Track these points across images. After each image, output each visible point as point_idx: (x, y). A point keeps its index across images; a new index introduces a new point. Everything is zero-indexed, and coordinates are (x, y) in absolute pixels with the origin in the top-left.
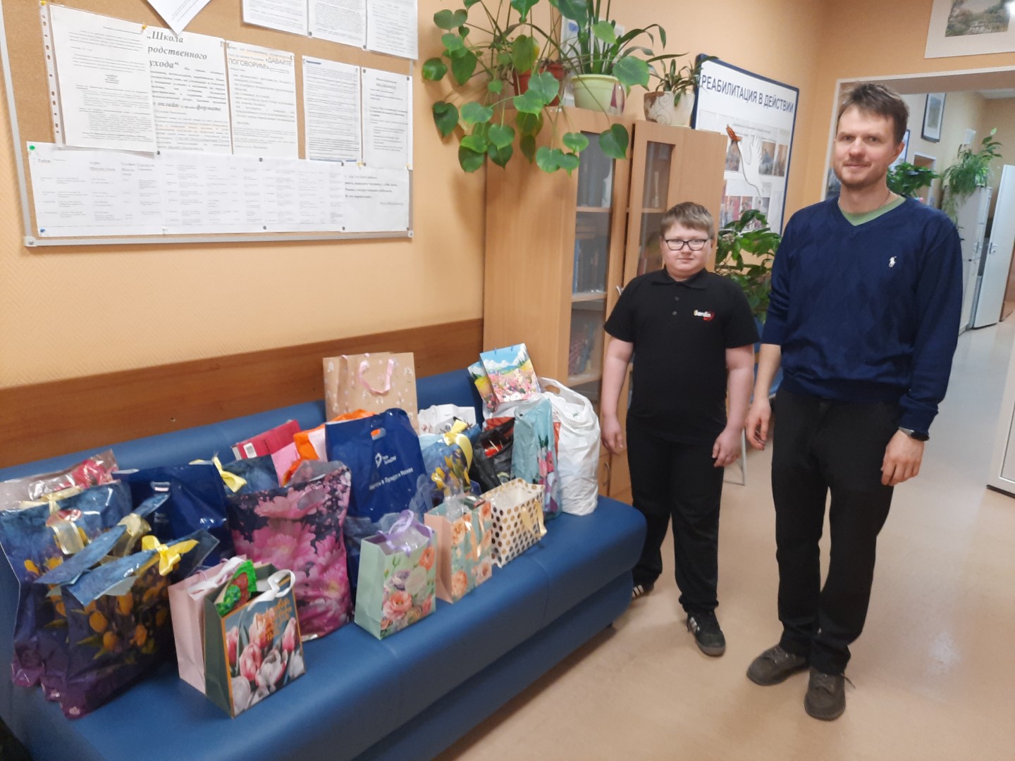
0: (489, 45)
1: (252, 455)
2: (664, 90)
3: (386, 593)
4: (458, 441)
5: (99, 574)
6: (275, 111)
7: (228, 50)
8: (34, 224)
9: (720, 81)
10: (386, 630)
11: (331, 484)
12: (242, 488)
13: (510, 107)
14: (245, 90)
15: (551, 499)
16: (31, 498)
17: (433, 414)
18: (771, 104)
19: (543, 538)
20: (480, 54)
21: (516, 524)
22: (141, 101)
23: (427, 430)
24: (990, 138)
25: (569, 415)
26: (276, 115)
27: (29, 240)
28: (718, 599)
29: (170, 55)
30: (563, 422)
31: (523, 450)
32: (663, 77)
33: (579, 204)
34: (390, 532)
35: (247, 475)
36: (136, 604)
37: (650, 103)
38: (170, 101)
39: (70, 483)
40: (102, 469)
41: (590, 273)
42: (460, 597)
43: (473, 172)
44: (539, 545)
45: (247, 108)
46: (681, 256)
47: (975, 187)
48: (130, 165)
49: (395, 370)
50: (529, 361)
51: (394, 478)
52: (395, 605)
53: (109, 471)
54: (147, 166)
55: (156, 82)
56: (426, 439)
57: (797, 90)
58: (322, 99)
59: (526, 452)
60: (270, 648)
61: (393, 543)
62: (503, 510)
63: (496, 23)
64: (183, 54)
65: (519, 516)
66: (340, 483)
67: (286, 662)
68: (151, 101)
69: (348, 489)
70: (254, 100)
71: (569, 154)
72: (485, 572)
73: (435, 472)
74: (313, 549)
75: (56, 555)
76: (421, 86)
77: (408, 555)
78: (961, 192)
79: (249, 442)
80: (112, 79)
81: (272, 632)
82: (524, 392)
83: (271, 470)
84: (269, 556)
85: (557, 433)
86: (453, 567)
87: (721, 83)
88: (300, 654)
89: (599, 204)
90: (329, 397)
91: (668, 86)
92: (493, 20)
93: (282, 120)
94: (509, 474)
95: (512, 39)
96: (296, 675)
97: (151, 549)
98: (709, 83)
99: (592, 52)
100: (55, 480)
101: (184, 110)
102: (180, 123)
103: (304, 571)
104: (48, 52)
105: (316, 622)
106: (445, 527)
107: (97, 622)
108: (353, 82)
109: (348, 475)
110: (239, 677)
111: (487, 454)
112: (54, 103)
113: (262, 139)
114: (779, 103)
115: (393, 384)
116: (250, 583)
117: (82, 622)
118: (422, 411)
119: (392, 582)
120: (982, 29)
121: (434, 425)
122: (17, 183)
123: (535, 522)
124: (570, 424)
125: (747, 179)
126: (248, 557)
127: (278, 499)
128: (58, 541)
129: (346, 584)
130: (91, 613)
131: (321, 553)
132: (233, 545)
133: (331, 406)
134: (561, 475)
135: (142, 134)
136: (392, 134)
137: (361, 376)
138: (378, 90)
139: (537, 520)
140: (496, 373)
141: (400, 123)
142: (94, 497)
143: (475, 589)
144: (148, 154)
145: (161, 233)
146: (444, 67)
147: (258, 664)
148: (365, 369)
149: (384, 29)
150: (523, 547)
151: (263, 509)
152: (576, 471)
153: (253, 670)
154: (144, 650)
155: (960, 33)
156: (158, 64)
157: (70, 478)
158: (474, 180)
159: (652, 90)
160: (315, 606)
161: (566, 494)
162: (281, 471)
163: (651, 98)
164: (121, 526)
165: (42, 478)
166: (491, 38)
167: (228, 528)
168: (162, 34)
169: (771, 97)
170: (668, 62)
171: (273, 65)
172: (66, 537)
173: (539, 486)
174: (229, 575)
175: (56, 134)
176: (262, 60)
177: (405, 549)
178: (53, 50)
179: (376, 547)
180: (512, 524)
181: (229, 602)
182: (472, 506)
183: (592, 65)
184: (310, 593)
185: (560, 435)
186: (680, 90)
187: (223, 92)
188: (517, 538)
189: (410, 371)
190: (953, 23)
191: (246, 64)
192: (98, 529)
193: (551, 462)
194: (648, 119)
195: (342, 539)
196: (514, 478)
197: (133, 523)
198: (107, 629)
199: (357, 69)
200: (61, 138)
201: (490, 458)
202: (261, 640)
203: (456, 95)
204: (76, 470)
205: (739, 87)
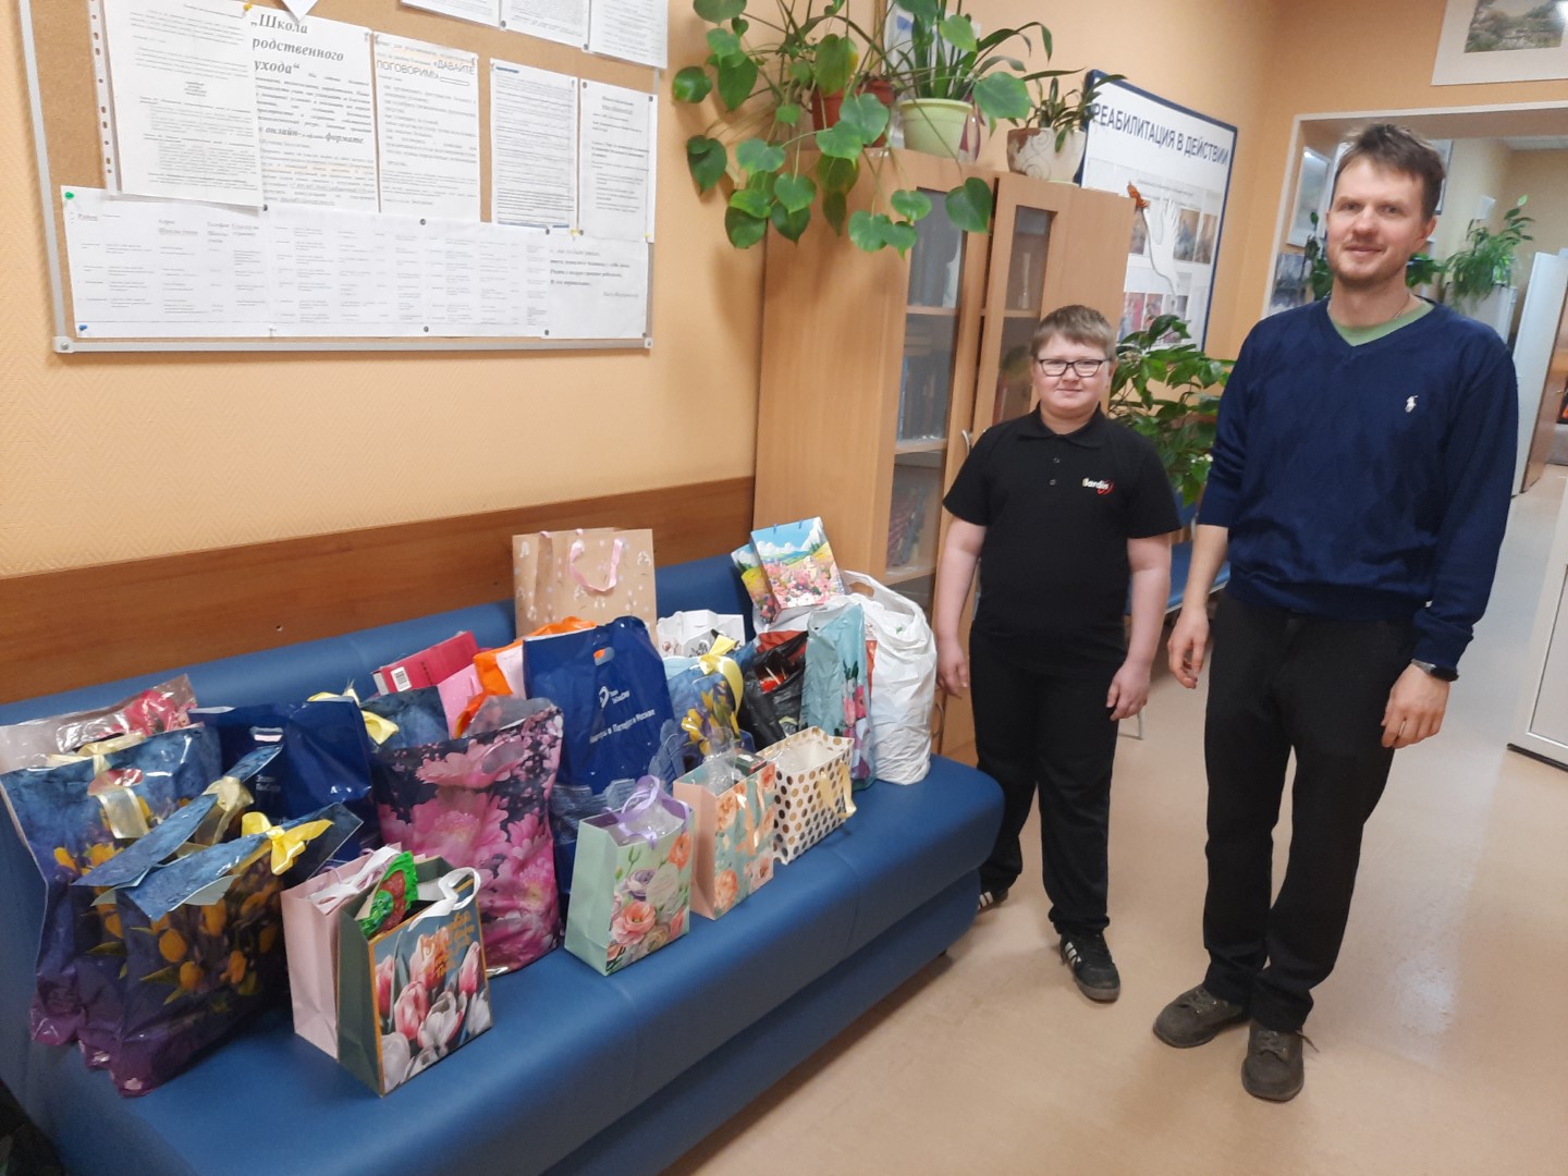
0: (777, 48)
1: (404, 686)
2: (1040, 125)
3: (616, 904)
4: (721, 668)
5: (176, 871)
6: (445, 145)
7: (376, 46)
8: (70, 318)
9: (1120, 113)
10: (614, 961)
11: (533, 734)
12: (392, 738)
13: (810, 146)
14: (401, 111)
15: (861, 759)
16: (61, 749)
17: (679, 624)
18: (1195, 150)
19: (848, 819)
20: (761, 62)
21: (810, 799)
22: (240, 125)
23: (671, 650)
24: (1515, 212)
25: (890, 630)
26: (448, 152)
27: (61, 341)
28: (1109, 914)
29: (286, 52)
30: (880, 641)
31: (820, 682)
32: (1038, 105)
33: (910, 302)
34: (624, 809)
35: (399, 717)
36: (231, 919)
37: (1017, 146)
38: (285, 126)
39: (121, 727)
40: (173, 705)
41: (923, 411)
42: (726, 910)
43: (747, 248)
44: (843, 831)
45: (404, 139)
46: (1061, 386)
47: (1493, 285)
48: (221, 226)
49: (624, 555)
50: (827, 545)
51: (626, 725)
52: (630, 921)
53: (183, 708)
54: (246, 227)
55: (264, 95)
56: (673, 664)
57: (1234, 130)
58: (519, 127)
59: (825, 686)
60: (441, 990)
61: (627, 827)
62: (793, 777)
63: (789, 14)
64: (308, 52)
65: (815, 786)
66: (546, 733)
67: (463, 1010)
68: (255, 124)
69: (559, 742)
70: (414, 127)
71: (901, 224)
72: (763, 873)
73: (686, 716)
74: (505, 836)
75: (103, 840)
76: (671, 110)
77: (653, 845)
78: (1470, 293)
79: (399, 666)
80: (195, 89)
81: (444, 963)
82: (819, 593)
83: (437, 711)
84: (436, 845)
85: (870, 658)
86: (717, 864)
87: (1121, 117)
88: (485, 998)
89: (939, 302)
90: (521, 597)
91: (1046, 119)
92: (786, 10)
93: (457, 160)
94: (798, 720)
95: (814, 39)
96: (478, 1031)
97: (257, 833)
98: (1104, 115)
99: (934, 64)
100: (98, 721)
101: (306, 141)
102: (299, 161)
103: (492, 870)
104: (97, 44)
105: (507, 948)
106: (706, 801)
107: (171, 946)
108: (566, 102)
109: (559, 720)
110: (393, 1034)
111: (762, 689)
112: (105, 125)
113: (425, 188)
114: (1207, 150)
115: (621, 578)
116: (407, 886)
117: (148, 947)
118: (662, 619)
119: (626, 887)
120: (1522, 41)
121: (683, 643)
122: (44, 251)
123: (839, 796)
124: (891, 644)
125: (1157, 267)
126: (404, 849)
127: (453, 757)
128: (106, 817)
129: (552, 891)
130: (162, 933)
131: (517, 840)
132: (379, 828)
133: (523, 609)
134: (876, 722)
135: (241, 177)
136: (623, 186)
137: (572, 564)
138: (605, 116)
139: (842, 791)
140: (776, 562)
141: (638, 169)
142: (162, 748)
143: (748, 897)
144: (250, 210)
145: (267, 335)
146: (707, 82)
147: (422, 1013)
148: (578, 553)
149: (616, 20)
150: (820, 833)
151: (429, 772)
152: (899, 717)
153: (414, 1023)
154: (241, 991)
155: (1488, 47)
156: (268, 66)
157: (121, 719)
158: (747, 261)
159: (1022, 124)
160: (506, 923)
161: (882, 752)
162: (453, 713)
163: (1019, 138)
164: (210, 796)
165: (77, 719)
166: (782, 38)
167: (372, 801)
168: (275, 18)
169: (1195, 140)
170: (1046, 82)
171: (445, 73)
172: (118, 811)
173: (844, 740)
174: (376, 873)
175: (107, 174)
176: (429, 64)
177: (648, 836)
178: (105, 41)
179: (602, 832)
180: (805, 798)
181: (376, 917)
182: (746, 770)
183: (932, 84)
184: (499, 903)
185: (875, 661)
186: (1063, 126)
187: (366, 113)
188: (812, 820)
189: (647, 557)
190: (1478, 32)
191: (404, 69)
192: (169, 800)
193: (861, 702)
194: (1012, 169)
195: (546, 819)
196: (806, 726)
197: (228, 791)
198: (186, 958)
199: (573, 82)
200: (115, 181)
201: (767, 695)
202: (428, 975)
203: (723, 127)
204: (130, 706)
205: (1148, 123)
